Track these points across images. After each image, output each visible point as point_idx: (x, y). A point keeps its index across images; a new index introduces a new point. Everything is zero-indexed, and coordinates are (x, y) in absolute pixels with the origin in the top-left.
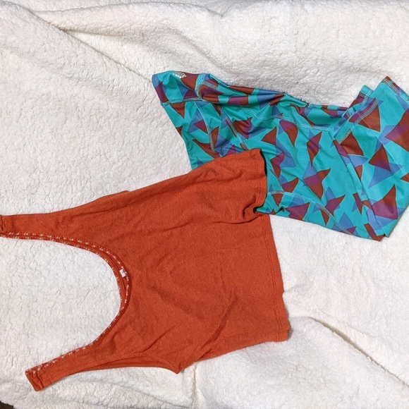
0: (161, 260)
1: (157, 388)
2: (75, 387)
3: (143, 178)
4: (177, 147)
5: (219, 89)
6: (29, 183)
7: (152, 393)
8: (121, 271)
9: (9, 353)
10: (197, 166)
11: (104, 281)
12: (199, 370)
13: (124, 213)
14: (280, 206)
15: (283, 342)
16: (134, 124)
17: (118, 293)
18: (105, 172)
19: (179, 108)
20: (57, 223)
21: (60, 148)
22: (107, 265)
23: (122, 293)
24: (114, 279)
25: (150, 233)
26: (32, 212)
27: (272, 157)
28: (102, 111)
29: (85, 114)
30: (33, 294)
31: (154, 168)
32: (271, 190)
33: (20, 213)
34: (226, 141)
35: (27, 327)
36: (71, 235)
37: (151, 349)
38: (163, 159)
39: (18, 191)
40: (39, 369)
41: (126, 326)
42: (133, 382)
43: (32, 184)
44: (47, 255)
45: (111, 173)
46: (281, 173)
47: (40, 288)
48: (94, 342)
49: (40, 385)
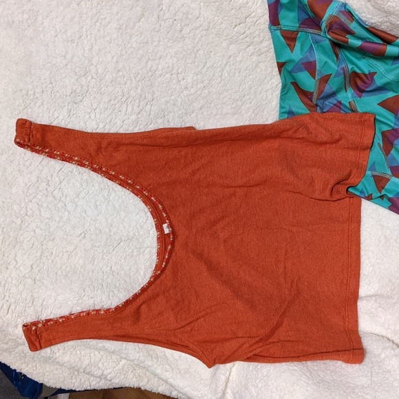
0: (215, 223)
1: (179, 376)
2: (78, 352)
3: (216, 115)
4: (268, 87)
5: (353, 26)
6: (74, 88)
7: (171, 381)
8: (165, 226)
9: (7, 298)
10: (286, 116)
11: (141, 233)
12: (237, 369)
13: (183, 153)
14: (383, 192)
15: (354, 365)
16: (224, 44)
17: (155, 251)
18: (172, 97)
19: (290, 38)
20: (99, 149)
21: (124, 52)
22: (149, 214)
23: (160, 254)
24: (154, 233)
25: (208, 186)
26: (69, 127)
27: (385, 128)
28: (190, 17)
29: (167, 16)
30: (52, 230)
31: (234, 106)
32: (373, 168)
33: (54, 124)
34: (333, 94)
35: (36, 270)
36: (113, 167)
37: (182, 329)
38: (248, 97)
39: (58, 95)
40: (40, 325)
41: (158, 295)
42: (150, 363)
43: (78, 91)
44: (78, 184)
45: (180, 100)
46: (393, 152)
47: (61, 224)
48: (117, 308)
49: (37, 344)
